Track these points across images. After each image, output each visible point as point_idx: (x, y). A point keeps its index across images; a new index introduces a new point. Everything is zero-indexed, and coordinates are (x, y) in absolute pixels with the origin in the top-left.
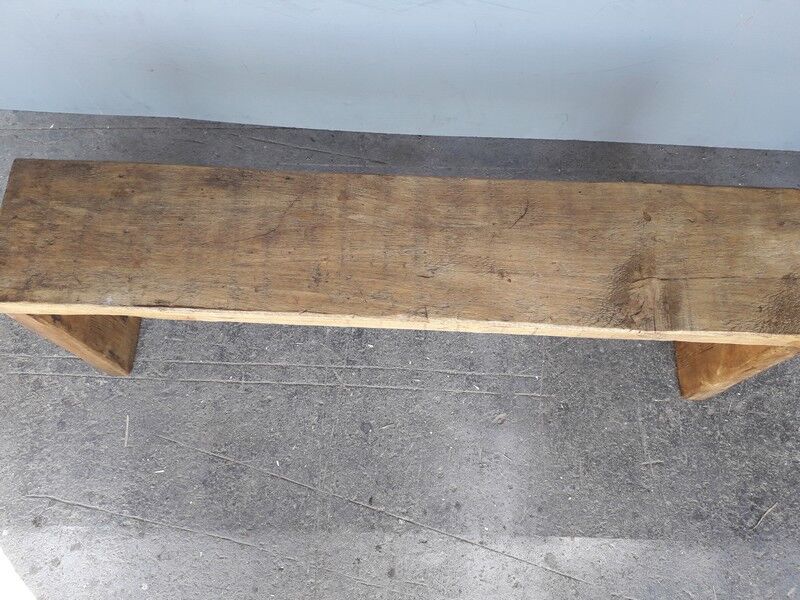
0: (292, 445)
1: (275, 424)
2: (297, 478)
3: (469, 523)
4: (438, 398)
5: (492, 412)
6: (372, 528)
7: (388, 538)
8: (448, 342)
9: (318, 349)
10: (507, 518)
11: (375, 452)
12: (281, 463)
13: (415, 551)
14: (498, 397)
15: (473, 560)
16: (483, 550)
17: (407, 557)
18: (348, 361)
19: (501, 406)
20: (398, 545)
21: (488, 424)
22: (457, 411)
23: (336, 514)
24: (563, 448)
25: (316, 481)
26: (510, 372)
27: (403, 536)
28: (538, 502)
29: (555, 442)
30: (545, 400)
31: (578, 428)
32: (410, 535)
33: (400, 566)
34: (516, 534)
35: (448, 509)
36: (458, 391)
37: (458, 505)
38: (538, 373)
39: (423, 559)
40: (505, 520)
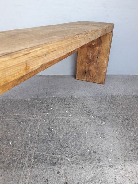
0: (18, 137)
1: (12, 130)
2: (18, 147)
3: (101, 158)
4: (78, 120)
5: (100, 122)
6: (55, 164)
7: (63, 168)
8: (79, 107)
9: (32, 110)
10: (118, 154)
11: (55, 136)
12: (12, 143)
13: (78, 172)
14: (100, 118)
15: (108, 174)
16: (112, 169)
17: (74, 176)
18: (43, 113)
19: (103, 121)
20: (68, 171)
21: (100, 126)
22: (86, 123)
23: (36, 160)
24: (131, 130)
25: (27, 148)
26: (103, 112)
27: (71, 166)
28: (130, 148)
29: (127, 128)
30: (118, 118)
31: (134, 124)
32: (74, 165)
33: (70, 180)
34: (125, 161)
35: (90, 153)
36: (85, 117)
37: (94, 152)
38: (113, 112)
39: (82, 176)
40: (118, 156)
